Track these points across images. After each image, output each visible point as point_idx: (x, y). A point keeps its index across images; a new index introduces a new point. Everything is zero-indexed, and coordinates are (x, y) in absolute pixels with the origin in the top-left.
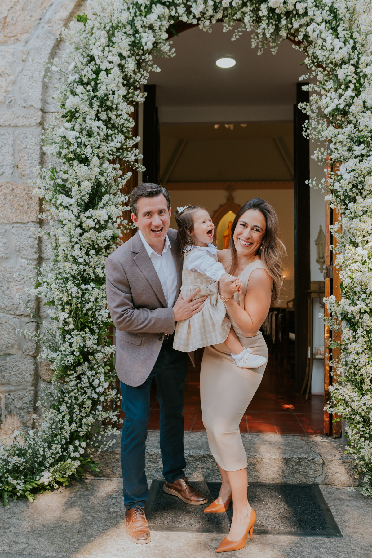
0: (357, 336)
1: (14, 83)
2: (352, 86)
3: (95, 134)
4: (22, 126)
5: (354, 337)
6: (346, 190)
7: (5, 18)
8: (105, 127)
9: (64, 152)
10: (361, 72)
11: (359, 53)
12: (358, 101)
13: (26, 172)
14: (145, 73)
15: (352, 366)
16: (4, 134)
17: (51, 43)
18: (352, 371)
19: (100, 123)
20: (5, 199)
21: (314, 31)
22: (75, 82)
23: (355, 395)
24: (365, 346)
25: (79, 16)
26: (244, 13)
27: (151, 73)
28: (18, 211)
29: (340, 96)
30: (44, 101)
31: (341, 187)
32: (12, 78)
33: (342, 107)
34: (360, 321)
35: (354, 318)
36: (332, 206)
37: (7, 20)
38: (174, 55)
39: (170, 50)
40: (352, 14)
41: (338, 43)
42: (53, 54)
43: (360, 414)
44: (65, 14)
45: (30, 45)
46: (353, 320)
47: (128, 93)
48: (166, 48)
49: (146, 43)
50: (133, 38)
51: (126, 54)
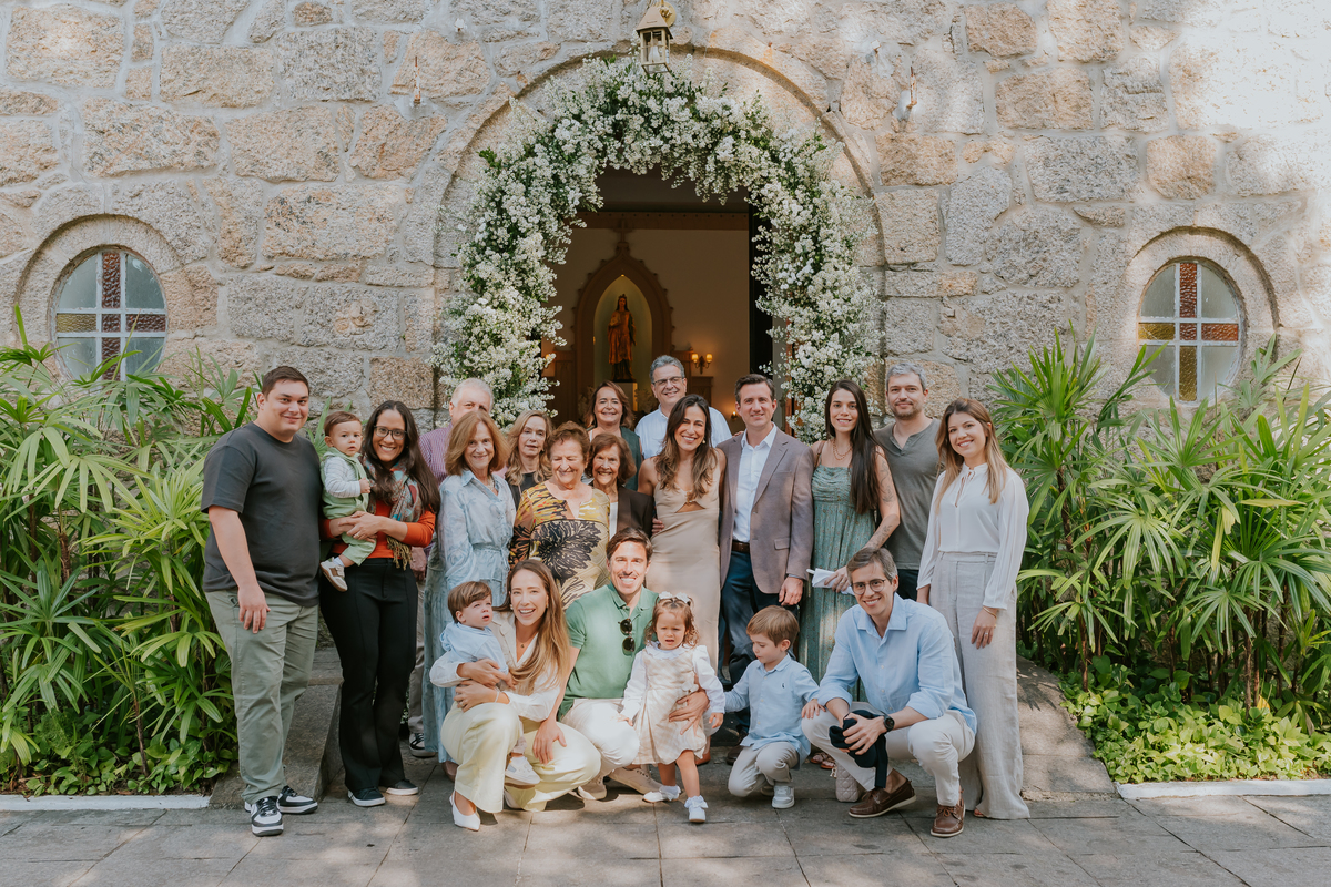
1: (396, 230)
2: (811, 260)
3: (510, 306)
4: (409, 287)
6: (804, 379)
7: (384, 144)
9: (476, 331)
10: (821, 242)
11: (819, 221)
12: (817, 279)
13: (417, 346)
14: (567, 229)
16: (385, 297)
17: (445, 181)
19: (516, 293)
20: (389, 379)
21: (770, 191)
22: (484, 240)
25: (481, 151)
26: (689, 162)
27: (574, 228)
28: (406, 394)
29: (799, 269)
30: (437, 255)
32: (394, 223)
33: (800, 283)
37: (386, 148)
38: (602, 204)
39: (598, 201)
40: (811, 173)
41: (796, 208)
42: (447, 195)
44: (462, 145)
45: (418, 182)
47: (548, 254)
48: (593, 199)
49: (573, 201)
50: (555, 191)
51: (547, 211)
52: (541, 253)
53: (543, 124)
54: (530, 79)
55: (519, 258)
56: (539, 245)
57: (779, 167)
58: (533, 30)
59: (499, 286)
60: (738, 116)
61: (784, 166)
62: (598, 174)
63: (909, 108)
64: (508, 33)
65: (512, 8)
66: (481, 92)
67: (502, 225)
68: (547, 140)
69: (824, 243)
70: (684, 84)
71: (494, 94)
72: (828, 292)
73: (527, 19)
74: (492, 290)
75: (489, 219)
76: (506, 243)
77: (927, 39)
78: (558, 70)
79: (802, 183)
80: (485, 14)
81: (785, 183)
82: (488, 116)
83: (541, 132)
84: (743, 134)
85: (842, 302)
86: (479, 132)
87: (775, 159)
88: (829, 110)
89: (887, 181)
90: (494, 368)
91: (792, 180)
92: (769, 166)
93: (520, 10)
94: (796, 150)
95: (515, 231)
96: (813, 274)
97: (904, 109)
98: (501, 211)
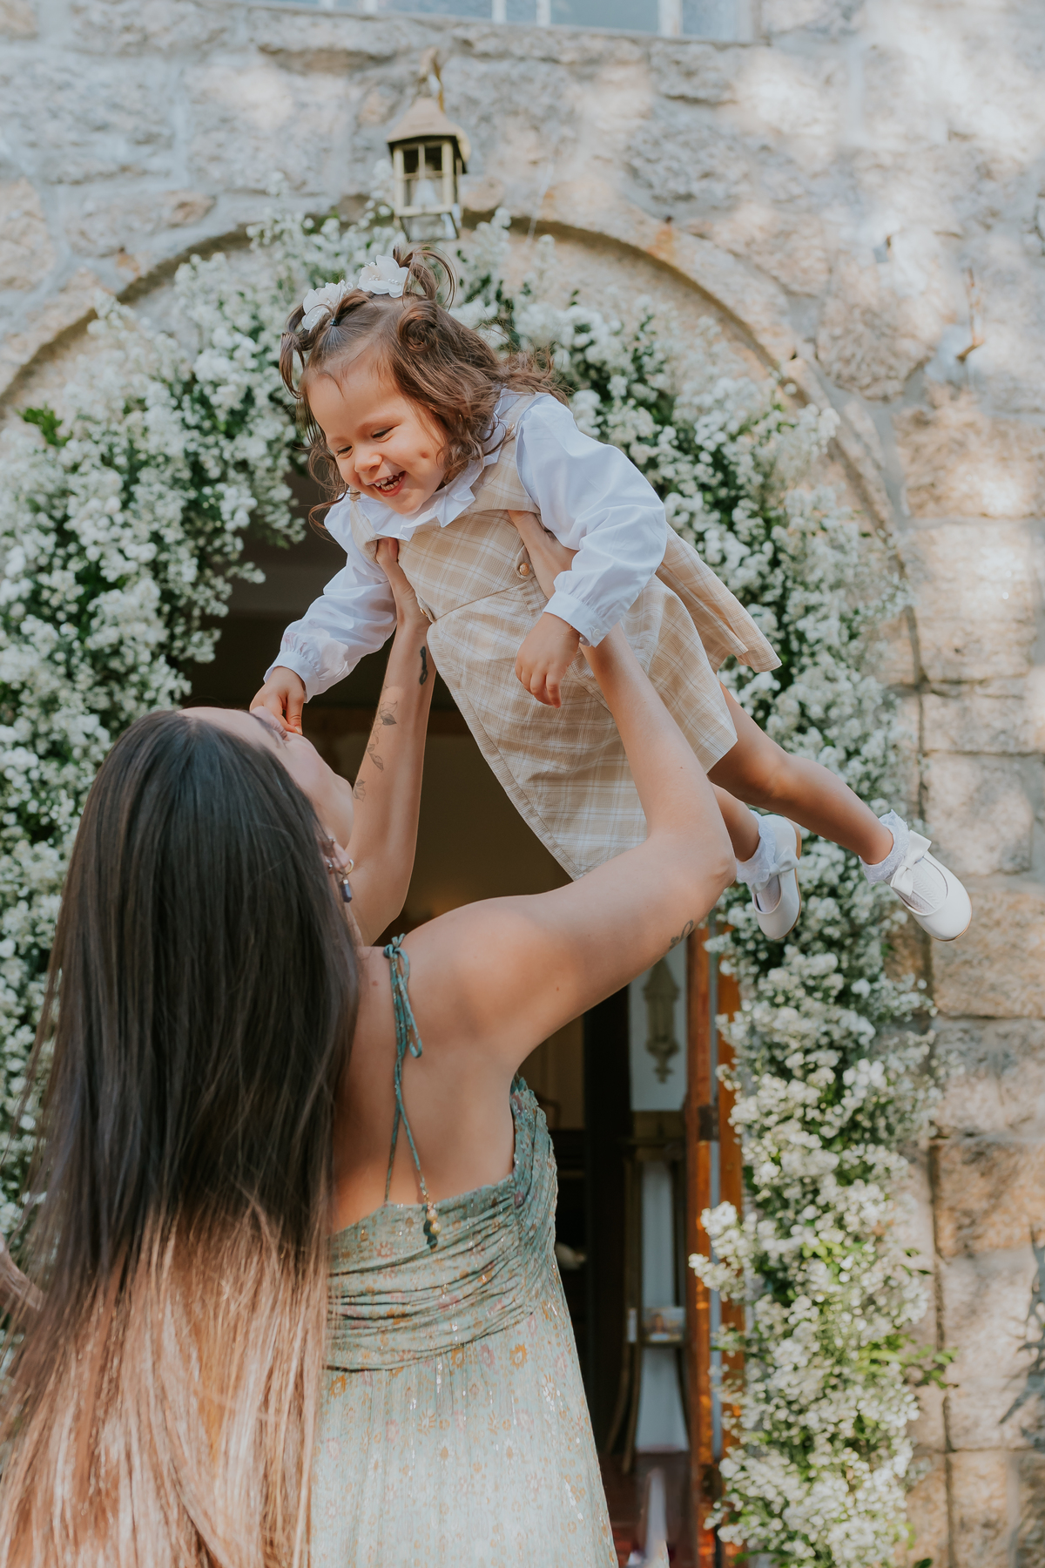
0: (792, 1320)
3: (77, 753)
5: (786, 1320)
8: (103, 734)
10: (792, 622)
11: (787, 577)
14: (219, 583)
15: (782, 1403)
18: (782, 1415)
19: (92, 722)
21: (677, 513)
22: (20, 600)
23: (791, 1485)
24: (816, 1347)
25: (30, 411)
27: (235, 581)
31: (749, 920)
34: (800, 1278)
35: (785, 1269)
36: (726, 968)
38: (301, 537)
39: (290, 526)
40: (766, 476)
41: (735, 549)
43: (805, 1538)
46: (780, 1275)
47: (172, 637)
48: (280, 520)
49: (233, 513)
50: (192, 494)
51: (171, 535)
52: (158, 633)
53: (169, 356)
54: (145, 265)
55: (102, 638)
56: (153, 616)
57: (697, 460)
58: (157, 163)
59: (50, 705)
60: (608, 349)
61: (705, 457)
62: (292, 460)
63: (962, 358)
64: (99, 167)
65: (114, 118)
66: (34, 287)
67: (64, 567)
68: (178, 389)
69: (802, 625)
70: (486, 282)
71: (63, 290)
72: (814, 733)
73: (148, 139)
74: (34, 713)
75: (33, 552)
76: (73, 608)
77: (988, 227)
78: (207, 249)
79: (748, 496)
80: (52, 129)
81: (709, 497)
82: (48, 337)
83: (167, 373)
84: (617, 385)
85: (843, 755)
86: (26, 374)
87: (686, 446)
88: (794, 357)
89: (920, 506)
90: (29, 898)
91: (723, 493)
92: (675, 460)
93: (129, 123)
94: (733, 427)
95: (94, 581)
96: (776, 694)
97: (951, 360)
98: (65, 536)
